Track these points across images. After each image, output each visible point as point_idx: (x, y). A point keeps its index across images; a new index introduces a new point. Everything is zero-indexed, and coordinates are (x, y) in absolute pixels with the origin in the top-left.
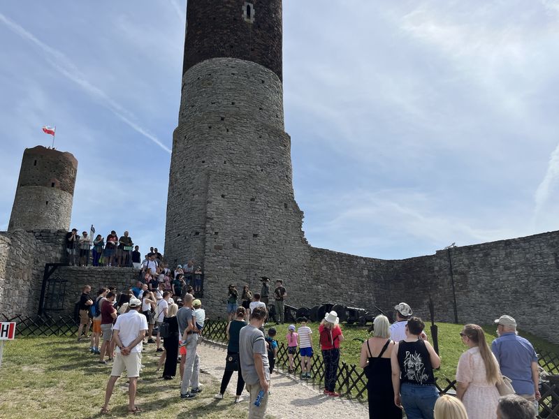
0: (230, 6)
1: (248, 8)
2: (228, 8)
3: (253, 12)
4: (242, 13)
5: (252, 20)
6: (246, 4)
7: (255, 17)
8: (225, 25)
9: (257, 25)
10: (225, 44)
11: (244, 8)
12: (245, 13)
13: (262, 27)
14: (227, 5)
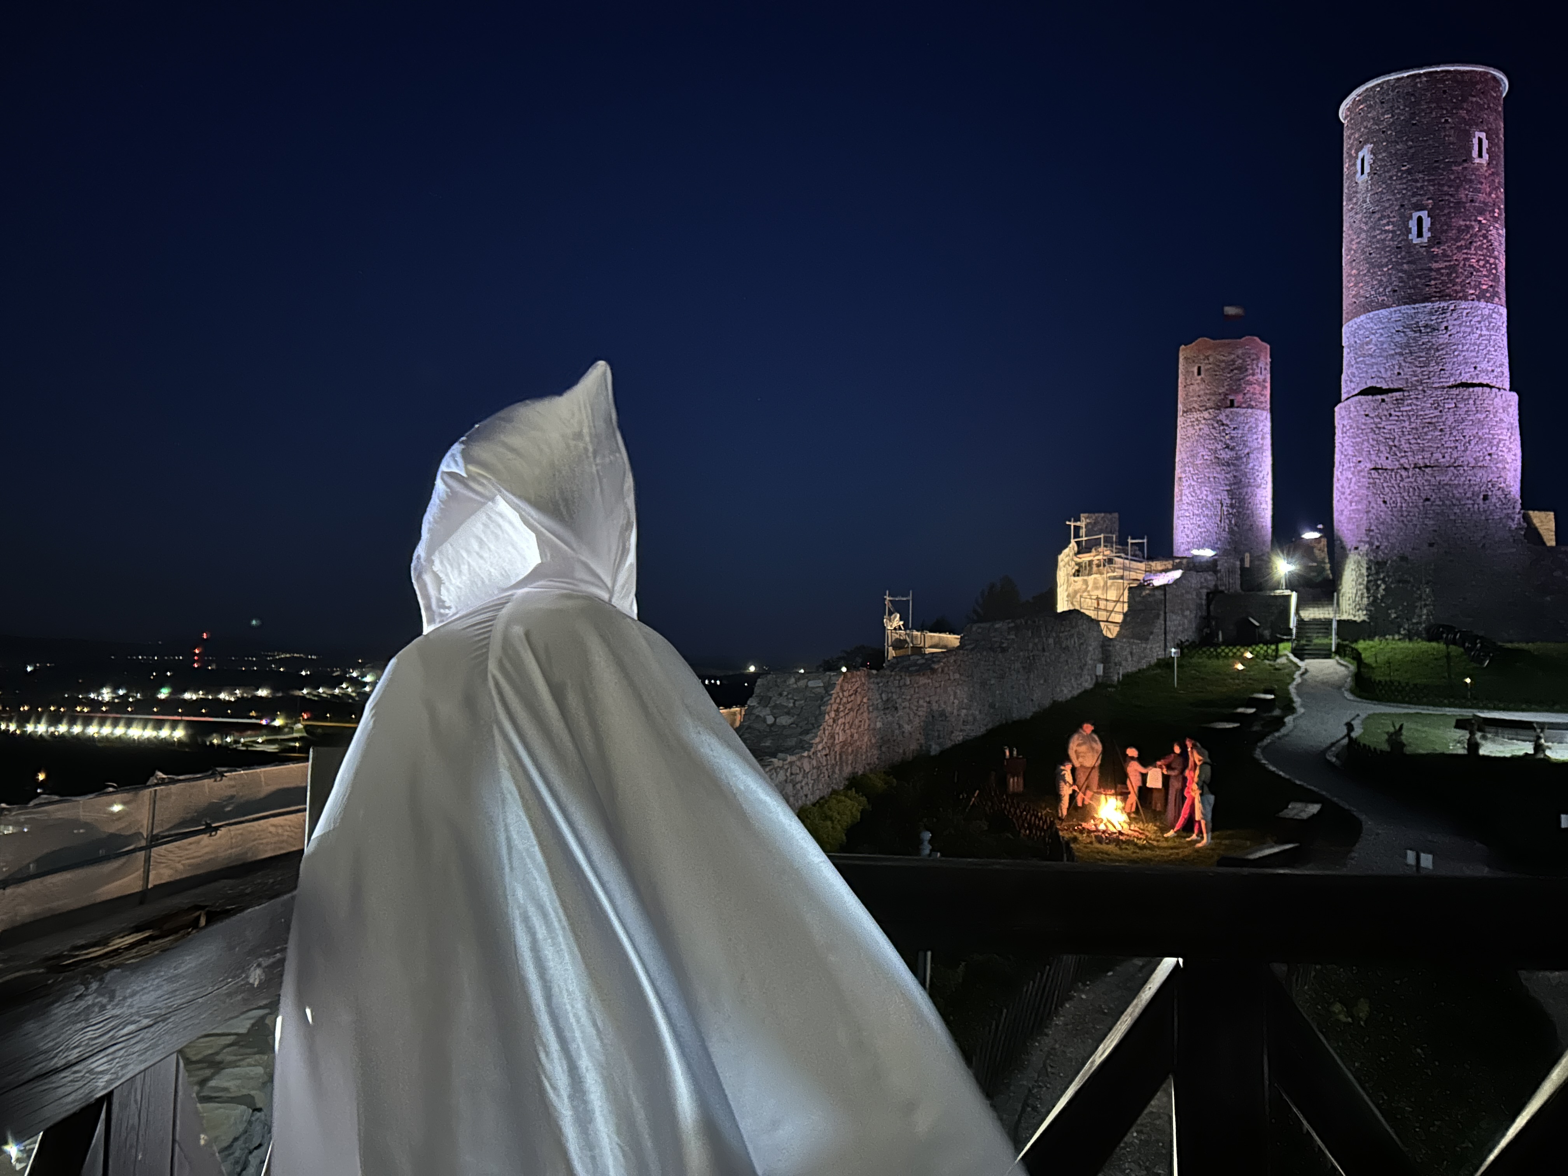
0: (1390, 227)
1: (1420, 220)
2: (1386, 231)
3: (1427, 223)
4: (1409, 231)
5: (1427, 234)
6: (1416, 215)
7: (1430, 230)
8: (1385, 260)
9: (1435, 241)
10: (1385, 290)
11: (1413, 225)
12: (1414, 230)
13: (1443, 238)
14: (1387, 228)
